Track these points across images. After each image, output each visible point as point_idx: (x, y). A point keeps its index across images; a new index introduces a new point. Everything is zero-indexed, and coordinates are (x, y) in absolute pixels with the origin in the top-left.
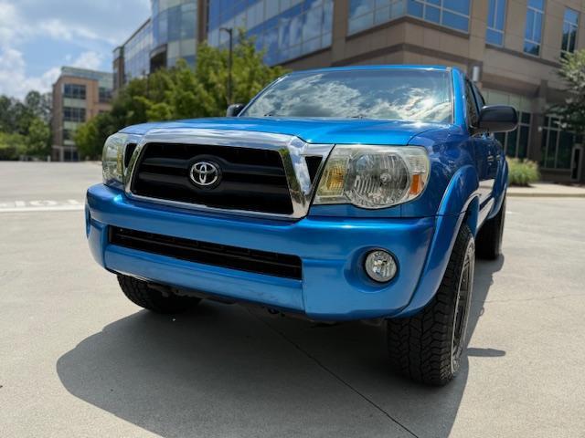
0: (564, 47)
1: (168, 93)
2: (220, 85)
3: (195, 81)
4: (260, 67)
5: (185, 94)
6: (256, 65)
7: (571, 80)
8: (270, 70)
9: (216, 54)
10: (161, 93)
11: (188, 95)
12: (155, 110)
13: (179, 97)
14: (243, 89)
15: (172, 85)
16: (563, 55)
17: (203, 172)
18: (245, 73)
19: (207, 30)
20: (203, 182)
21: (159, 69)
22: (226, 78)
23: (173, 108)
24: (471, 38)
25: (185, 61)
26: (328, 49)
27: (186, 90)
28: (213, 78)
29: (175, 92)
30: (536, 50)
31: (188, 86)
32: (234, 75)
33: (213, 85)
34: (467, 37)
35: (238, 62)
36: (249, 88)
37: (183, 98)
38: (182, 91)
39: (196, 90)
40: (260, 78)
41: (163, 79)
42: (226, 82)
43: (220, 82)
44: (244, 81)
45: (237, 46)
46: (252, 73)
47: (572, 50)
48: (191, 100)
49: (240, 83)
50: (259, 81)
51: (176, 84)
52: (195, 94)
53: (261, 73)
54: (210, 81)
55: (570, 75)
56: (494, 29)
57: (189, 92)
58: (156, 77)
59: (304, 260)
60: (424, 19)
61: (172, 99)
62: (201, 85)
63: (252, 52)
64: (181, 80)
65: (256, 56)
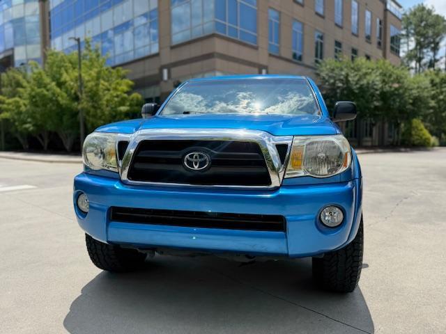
0: (316, 56)
1: (20, 90)
2: (72, 83)
3: (47, 80)
4: (104, 68)
5: (39, 90)
6: (101, 67)
7: (324, 78)
8: (112, 70)
9: (65, 58)
10: (14, 89)
11: (42, 91)
12: (9, 104)
13: (33, 93)
14: (92, 86)
15: (25, 84)
16: (317, 62)
17: (195, 160)
18: (93, 73)
19: (50, 37)
20: (196, 167)
21: (10, 69)
22: (76, 77)
23: (27, 102)
24: (260, 49)
25: (37, 63)
26: (157, 55)
27: (39, 87)
28: (65, 77)
29: (29, 89)
30: (300, 58)
31: (40, 84)
32: (83, 75)
33: (65, 83)
34: (256, 48)
35: (85, 64)
36: (97, 85)
37: (38, 94)
38: (36, 88)
39: (49, 87)
40: (105, 77)
41: (14, 78)
42: (77, 80)
43: (72, 80)
44: (92, 79)
45: (84, 52)
46: (99, 73)
47: (321, 58)
48: (44, 95)
49: (89, 81)
50: (104, 80)
51: (28, 82)
52: (48, 90)
53: (106, 72)
54: (63, 79)
55: (323, 74)
56: (273, 43)
57: (43, 89)
58: (8, 76)
59: (287, 217)
60: (227, 35)
61: (26, 95)
62: (54, 84)
63: (98, 56)
64: (34, 80)
65: (101, 60)
